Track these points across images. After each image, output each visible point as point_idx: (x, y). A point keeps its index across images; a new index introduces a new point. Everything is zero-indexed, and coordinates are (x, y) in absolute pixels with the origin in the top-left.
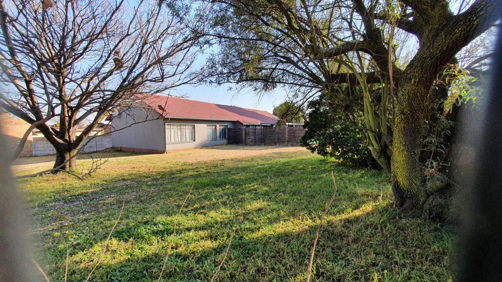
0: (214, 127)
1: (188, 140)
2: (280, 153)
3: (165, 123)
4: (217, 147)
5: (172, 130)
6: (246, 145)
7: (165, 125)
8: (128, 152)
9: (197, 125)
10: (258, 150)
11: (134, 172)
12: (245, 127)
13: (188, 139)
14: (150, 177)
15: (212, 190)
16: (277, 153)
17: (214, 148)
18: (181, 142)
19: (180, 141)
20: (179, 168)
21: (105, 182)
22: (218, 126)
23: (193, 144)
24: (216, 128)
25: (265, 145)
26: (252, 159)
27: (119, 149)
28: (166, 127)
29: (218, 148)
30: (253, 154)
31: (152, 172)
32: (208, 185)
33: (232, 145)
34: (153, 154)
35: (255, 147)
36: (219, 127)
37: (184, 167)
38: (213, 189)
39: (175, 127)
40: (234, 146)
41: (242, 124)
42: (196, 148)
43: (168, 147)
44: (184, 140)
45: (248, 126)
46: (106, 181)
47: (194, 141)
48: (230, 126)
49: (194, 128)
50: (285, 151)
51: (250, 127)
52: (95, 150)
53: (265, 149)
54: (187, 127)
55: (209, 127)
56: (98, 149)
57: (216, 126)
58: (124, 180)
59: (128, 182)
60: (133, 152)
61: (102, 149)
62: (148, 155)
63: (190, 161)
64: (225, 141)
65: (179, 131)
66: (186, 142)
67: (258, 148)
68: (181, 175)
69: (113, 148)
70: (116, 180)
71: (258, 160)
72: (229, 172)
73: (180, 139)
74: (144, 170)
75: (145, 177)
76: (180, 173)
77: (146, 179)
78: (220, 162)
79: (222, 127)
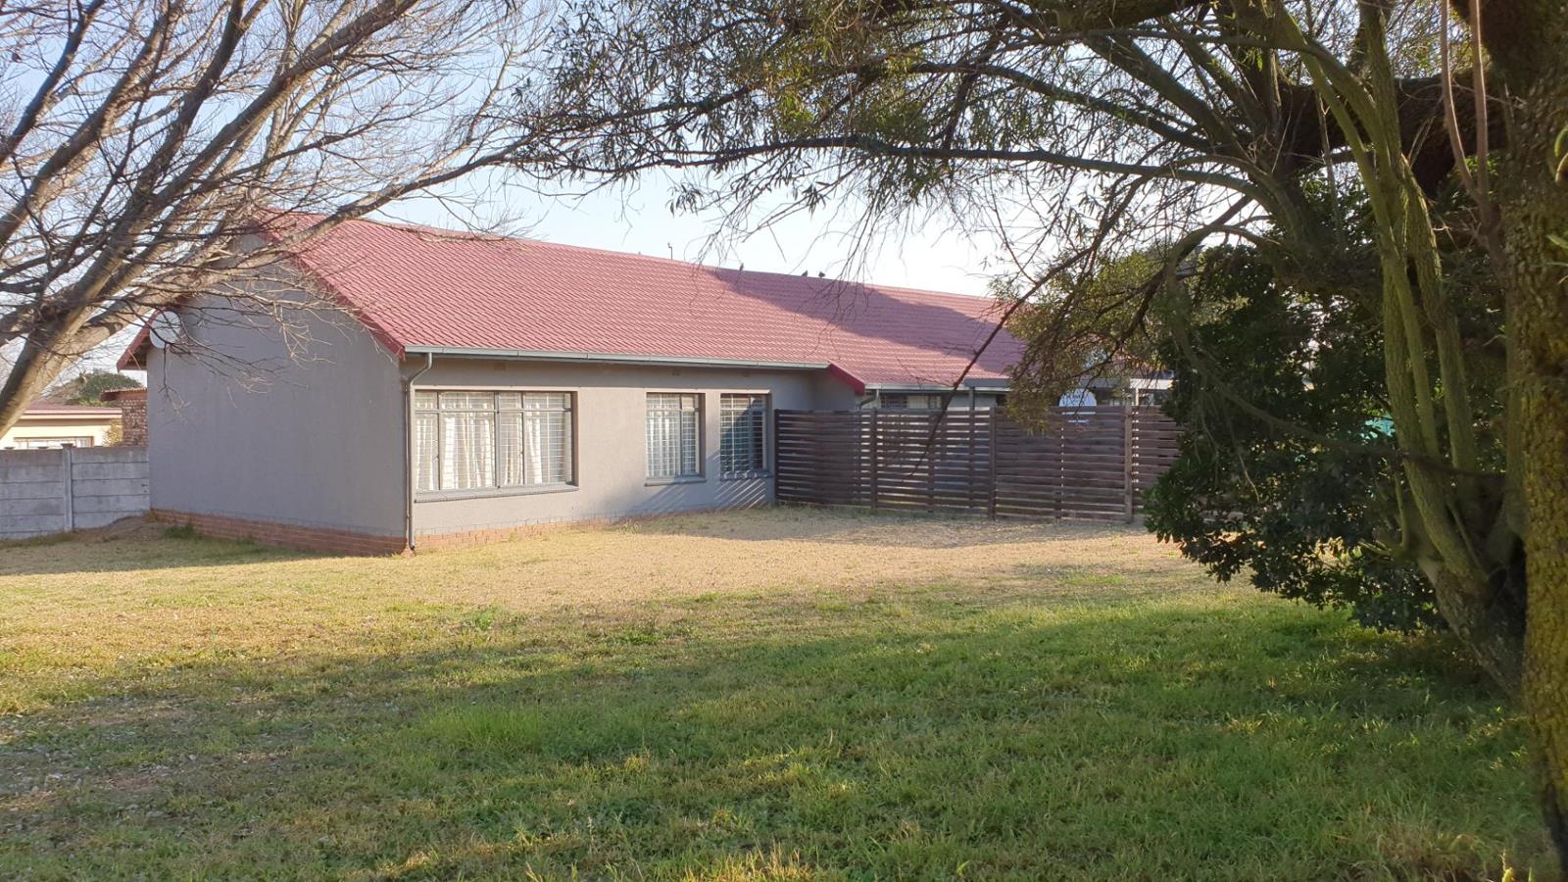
0: (688, 406)
1: (538, 480)
2: (1062, 572)
3: (406, 385)
4: (703, 519)
5: (450, 424)
6: (874, 513)
7: (406, 393)
8: (220, 540)
9: (590, 397)
10: (935, 545)
11: (207, 656)
12: (876, 404)
13: (538, 472)
14: (269, 686)
15: (541, 779)
16: (1041, 572)
17: (680, 530)
18: (498, 491)
19: (489, 483)
20: (438, 642)
21: (47, 705)
22: (713, 396)
23: (566, 505)
24: (701, 409)
25: (992, 515)
26: (873, 603)
27: (182, 523)
28: (416, 403)
29: (704, 531)
30: (889, 572)
31: (294, 659)
32: (535, 749)
33: (791, 512)
34: (341, 554)
35: (924, 526)
36: (719, 405)
37: (466, 639)
38: (551, 774)
39: (467, 403)
40: (805, 516)
41: (857, 388)
42: (581, 526)
43: (424, 520)
44: (511, 478)
45: (893, 398)
46: (53, 698)
47: (574, 482)
48: (783, 398)
49: (573, 410)
50: (1096, 558)
51: (914, 404)
52: (68, 528)
53: (984, 542)
54: (533, 406)
55: (661, 405)
56: (83, 523)
57: (702, 396)
58: (141, 694)
59: (157, 711)
60: (250, 540)
61: (103, 522)
62: (312, 563)
63: (516, 606)
64: (755, 487)
65: (487, 427)
66: (526, 490)
67: (941, 530)
68: (429, 685)
69: (153, 515)
70: (105, 695)
71: (899, 608)
72: (695, 674)
73: (489, 475)
74: (257, 644)
75: (249, 685)
76: (430, 673)
77: (246, 699)
78: (681, 613)
79: (738, 407)
